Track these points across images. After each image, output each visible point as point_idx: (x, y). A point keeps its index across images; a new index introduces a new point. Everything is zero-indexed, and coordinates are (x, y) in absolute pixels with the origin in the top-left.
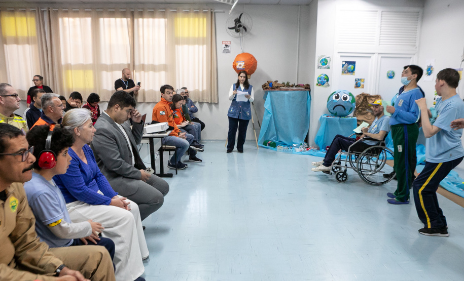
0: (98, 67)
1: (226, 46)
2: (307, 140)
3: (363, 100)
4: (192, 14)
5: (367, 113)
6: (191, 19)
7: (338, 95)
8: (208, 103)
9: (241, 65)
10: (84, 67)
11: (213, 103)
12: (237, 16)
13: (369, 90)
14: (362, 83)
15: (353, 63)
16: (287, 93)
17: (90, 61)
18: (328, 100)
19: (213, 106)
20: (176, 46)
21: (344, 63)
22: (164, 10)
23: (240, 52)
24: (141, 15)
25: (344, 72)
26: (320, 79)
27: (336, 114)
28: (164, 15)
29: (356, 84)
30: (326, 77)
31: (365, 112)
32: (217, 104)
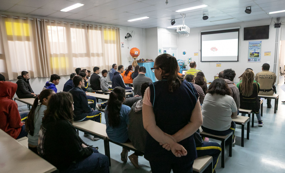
0: (70, 55)
1: (123, 44)
6: (111, 32)
16: (148, 63)
20: (105, 44)
21: (164, 51)
24: (91, 28)
28: (100, 29)
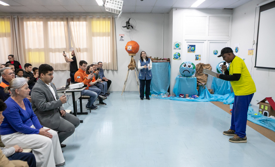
0: (47, 50)
1: (122, 37)
2: (169, 91)
3: (200, 67)
4: (101, 19)
5: (203, 74)
6: (101, 22)
7: (185, 65)
8: (111, 70)
9: (130, 48)
10: (38, 50)
11: (115, 70)
12: (128, 20)
13: (204, 61)
14: (199, 58)
15: (194, 46)
16: (157, 63)
17: (43, 46)
18: (180, 67)
19: (115, 72)
20: (93, 37)
21: (189, 46)
22: (85, 17)
23: (130, 40)
24: (72, 19)
25: (189, 51)
26: (175, 55)
27: (185, 75)
28: (85, 19)
29: (196, 58)
30: (178, 54)
31: (202, 74)
32: (117, 70)
